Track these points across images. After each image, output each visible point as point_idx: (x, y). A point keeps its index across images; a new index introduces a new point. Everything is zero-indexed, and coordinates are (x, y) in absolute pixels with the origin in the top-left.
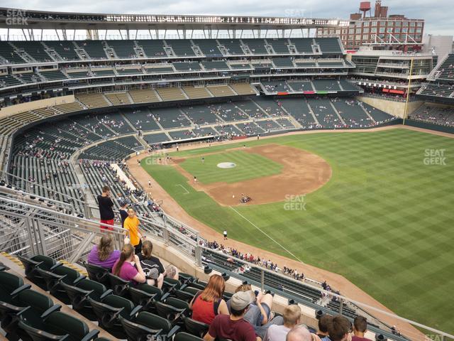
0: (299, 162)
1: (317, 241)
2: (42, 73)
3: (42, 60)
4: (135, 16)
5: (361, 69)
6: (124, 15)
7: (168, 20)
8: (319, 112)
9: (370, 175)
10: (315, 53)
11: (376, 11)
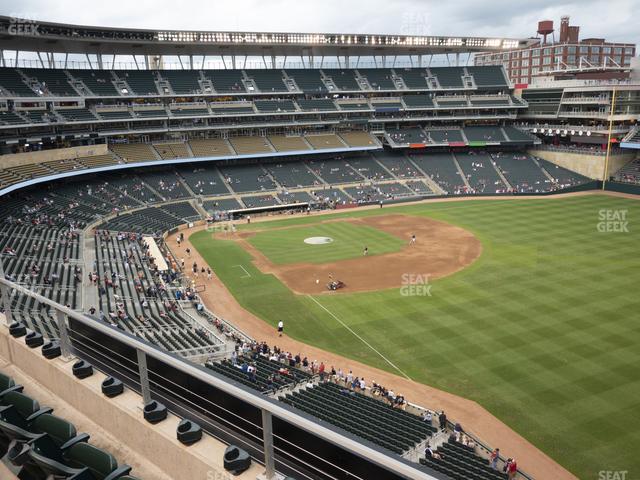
0: (433, 236)
1: (440, 346)
2: (59, 111)
3: (62, 94)
4: (199, 34)
5: (537, 110)
6: (182, 32)
7: (248, 39)
8: (471, 172)
9: (543, 255)
10: (466, 88)
11: (562, 33)
